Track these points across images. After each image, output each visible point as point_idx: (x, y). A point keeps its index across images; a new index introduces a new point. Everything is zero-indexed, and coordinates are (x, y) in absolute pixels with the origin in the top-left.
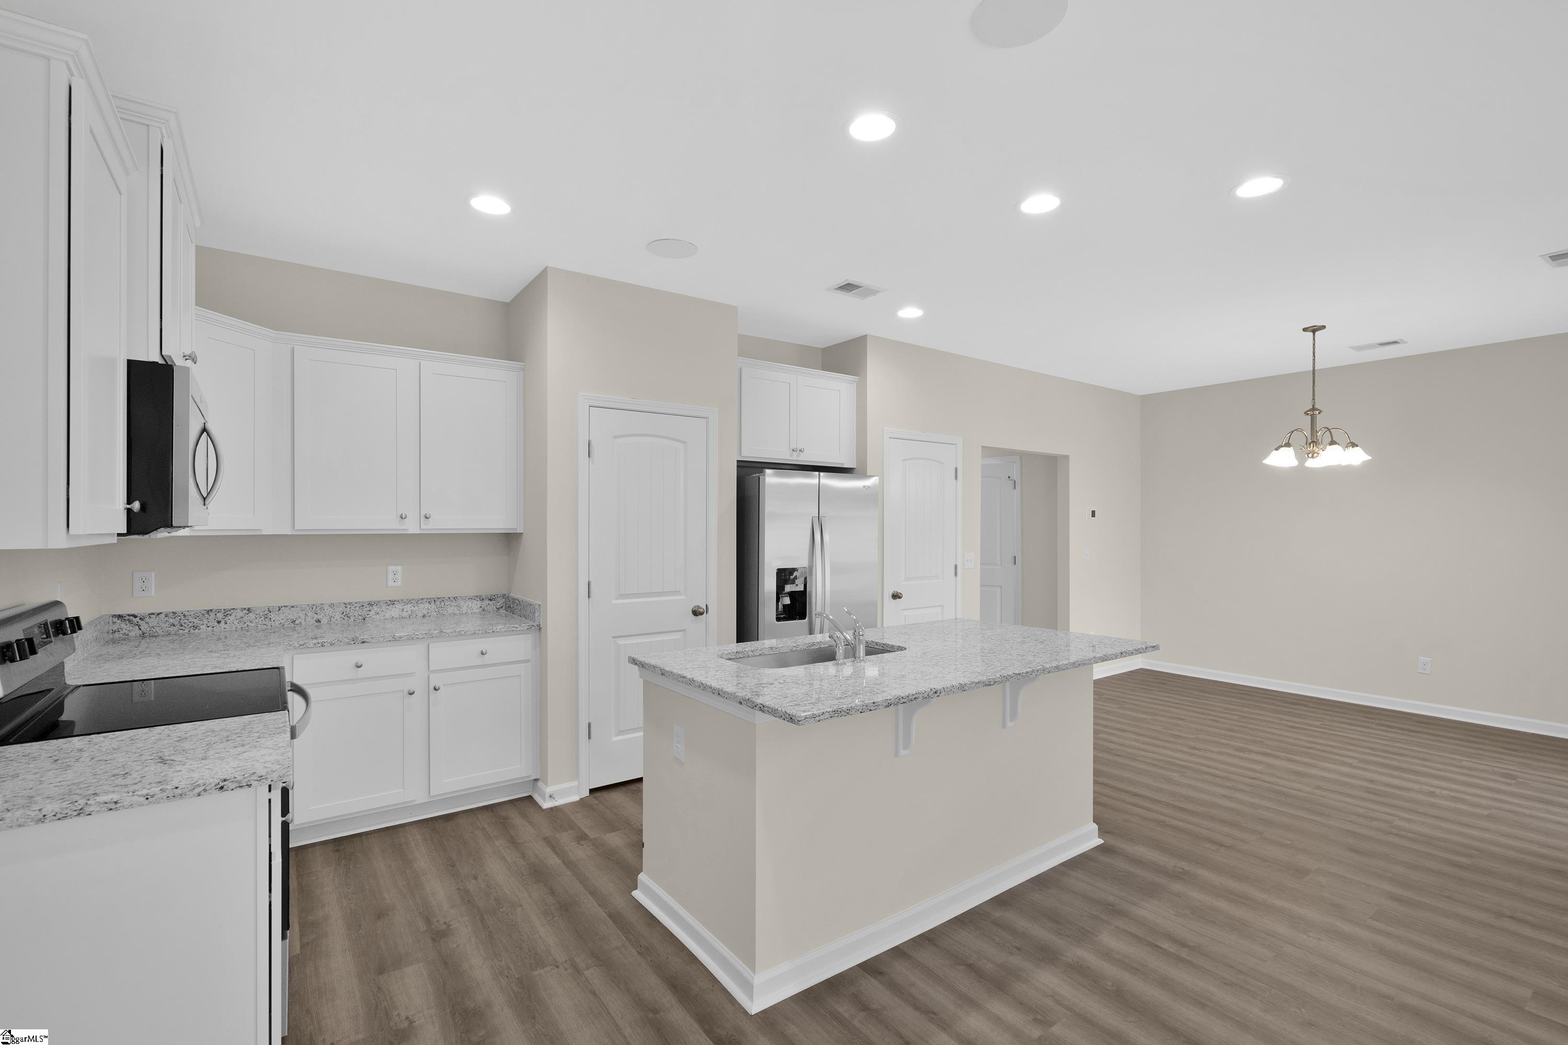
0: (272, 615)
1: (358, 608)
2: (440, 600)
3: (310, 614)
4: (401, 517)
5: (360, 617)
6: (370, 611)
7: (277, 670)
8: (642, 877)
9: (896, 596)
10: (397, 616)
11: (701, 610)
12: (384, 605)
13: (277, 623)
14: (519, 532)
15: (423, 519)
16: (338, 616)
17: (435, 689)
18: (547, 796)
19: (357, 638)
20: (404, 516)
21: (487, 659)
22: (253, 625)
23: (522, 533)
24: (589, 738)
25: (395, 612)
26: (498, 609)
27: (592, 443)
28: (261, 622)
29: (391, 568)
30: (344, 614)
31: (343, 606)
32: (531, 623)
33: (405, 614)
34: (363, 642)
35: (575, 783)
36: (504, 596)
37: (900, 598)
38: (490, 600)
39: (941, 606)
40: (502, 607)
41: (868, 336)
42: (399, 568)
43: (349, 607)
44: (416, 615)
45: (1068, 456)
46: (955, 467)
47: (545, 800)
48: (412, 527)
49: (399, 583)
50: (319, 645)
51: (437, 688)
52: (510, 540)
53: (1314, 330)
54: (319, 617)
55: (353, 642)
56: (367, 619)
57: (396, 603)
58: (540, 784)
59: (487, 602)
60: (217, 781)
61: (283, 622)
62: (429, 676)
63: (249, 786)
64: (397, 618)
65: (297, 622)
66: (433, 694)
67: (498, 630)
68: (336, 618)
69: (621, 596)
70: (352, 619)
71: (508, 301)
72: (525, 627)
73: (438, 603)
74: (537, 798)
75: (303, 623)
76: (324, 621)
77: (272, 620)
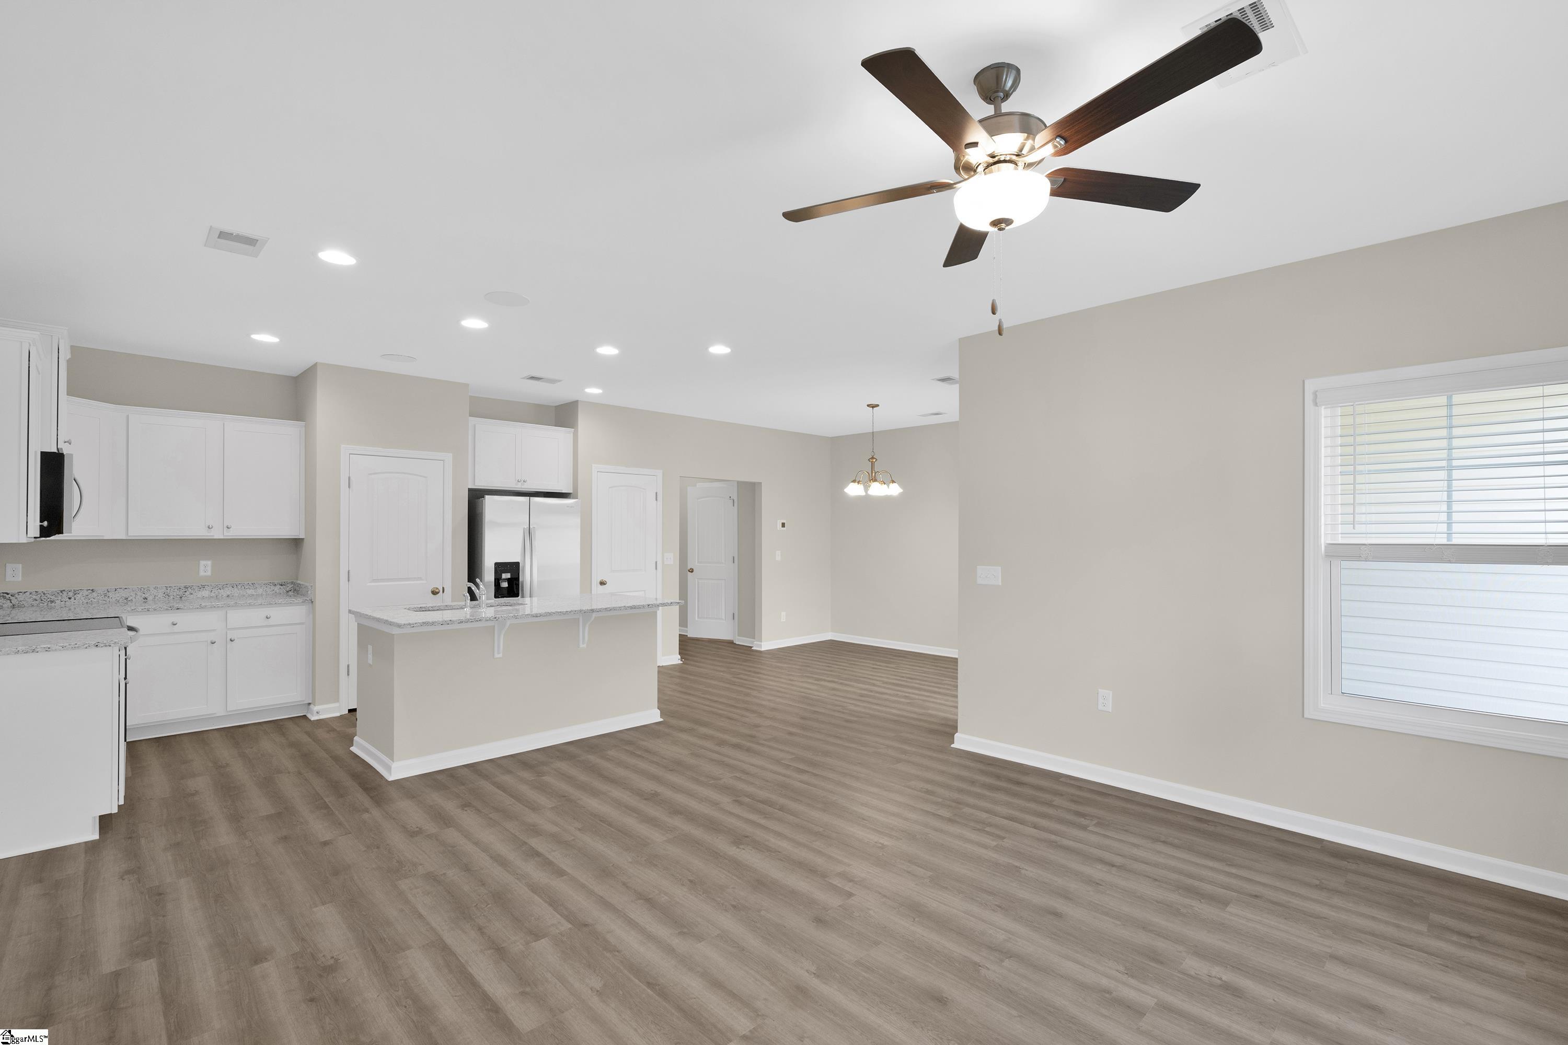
0: (110, 594)
1: (176, 590)
2: (241, 585)
3: (139, 593)
4: (209, 528)
5: (178, 596)
6: (186, 592)
7: (118, 618)
8: (356, 738)
9: (602, 583)
10: (207, 596)
11: (437, 591)
12: (197, 588)
13: (114, 599)
14: (301, 537)
15: (226, 529)
16: (160, 595)
17: (231, 640)
18: (315, 713)
19: (173, 606)
20: (211, 526)
21: (270, 622)
22: (96, 600)
23: (303, 539)
24: (348, 675)
25: (205, 593)
26: (288, 592)
27: (352, 478)
28: (101, 599)
29: (203, 563)
30: (166, 594)
31: (165, 588)
32: (305, 598)
33: (213, 594)
34: (178, 609)
35: (336, 705)
36: (292, 583)
37: (605, 584)
38: (281, 585)
39: (645, 591)
40: (291, 590)
41: (579, 402)
42: (209, 563)
43: (169, 589)
44: (222, 596)
45: (761, 483)
46: (655, 492)
47: (313, 715)
48: (217, 534)
49: (209, 573)
50: (146, 610)
51: (233, 639)
52: (296, 544)
53: (873, 406)
54: (146, 596)
55: (170, 609)
56: (183, 598)
57: (206, 587)
58: (312, 706)
59: (279, 587)
60: (95, 643)
61: (118, 598)
62: (227, 632)
63: (110, 646)
64: (206, 597)
65: (129, 599)
66: (230, 644)
67: (280, 602)
68: (159, 596)
69: (374, 581)
70: (172, 597)
71: (295, 375)
72: (300, 600)
73: (239, 587)
74: (309, 716)
75: (134, 600)
76: (150, 598)
77: (110, 597)
